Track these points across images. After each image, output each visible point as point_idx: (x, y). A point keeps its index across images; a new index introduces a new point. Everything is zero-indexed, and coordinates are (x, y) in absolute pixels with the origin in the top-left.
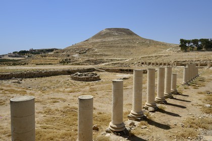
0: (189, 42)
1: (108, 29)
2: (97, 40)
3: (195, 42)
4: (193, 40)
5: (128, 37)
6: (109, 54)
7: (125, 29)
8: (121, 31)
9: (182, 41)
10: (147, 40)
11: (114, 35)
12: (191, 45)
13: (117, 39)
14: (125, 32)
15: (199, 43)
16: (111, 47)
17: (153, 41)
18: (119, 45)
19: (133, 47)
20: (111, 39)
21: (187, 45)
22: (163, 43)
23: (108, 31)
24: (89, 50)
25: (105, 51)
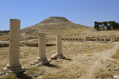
0: (101, 24)
1: (51, 17)
2: (42, 25)
3: (105, 23)
4: (104, 22)
5: (64, 23)
6: (48, 33)
7: (62, 17)
8: (59, 19)
9: (96, 23)
10: (76, 24)
11: (54, 21)
12: (102, 26)
13: (56, 24)
14: (62, 19)
15: (109, 25)
16: (51, 29)
17: (80, 25)
18: (56, 27)
19: (65, 29)
20: (52, 24)
21: (100, 26)
22: (87, 26)
23: (51, 19)
24: (34, 30)
25: (46, 31)
